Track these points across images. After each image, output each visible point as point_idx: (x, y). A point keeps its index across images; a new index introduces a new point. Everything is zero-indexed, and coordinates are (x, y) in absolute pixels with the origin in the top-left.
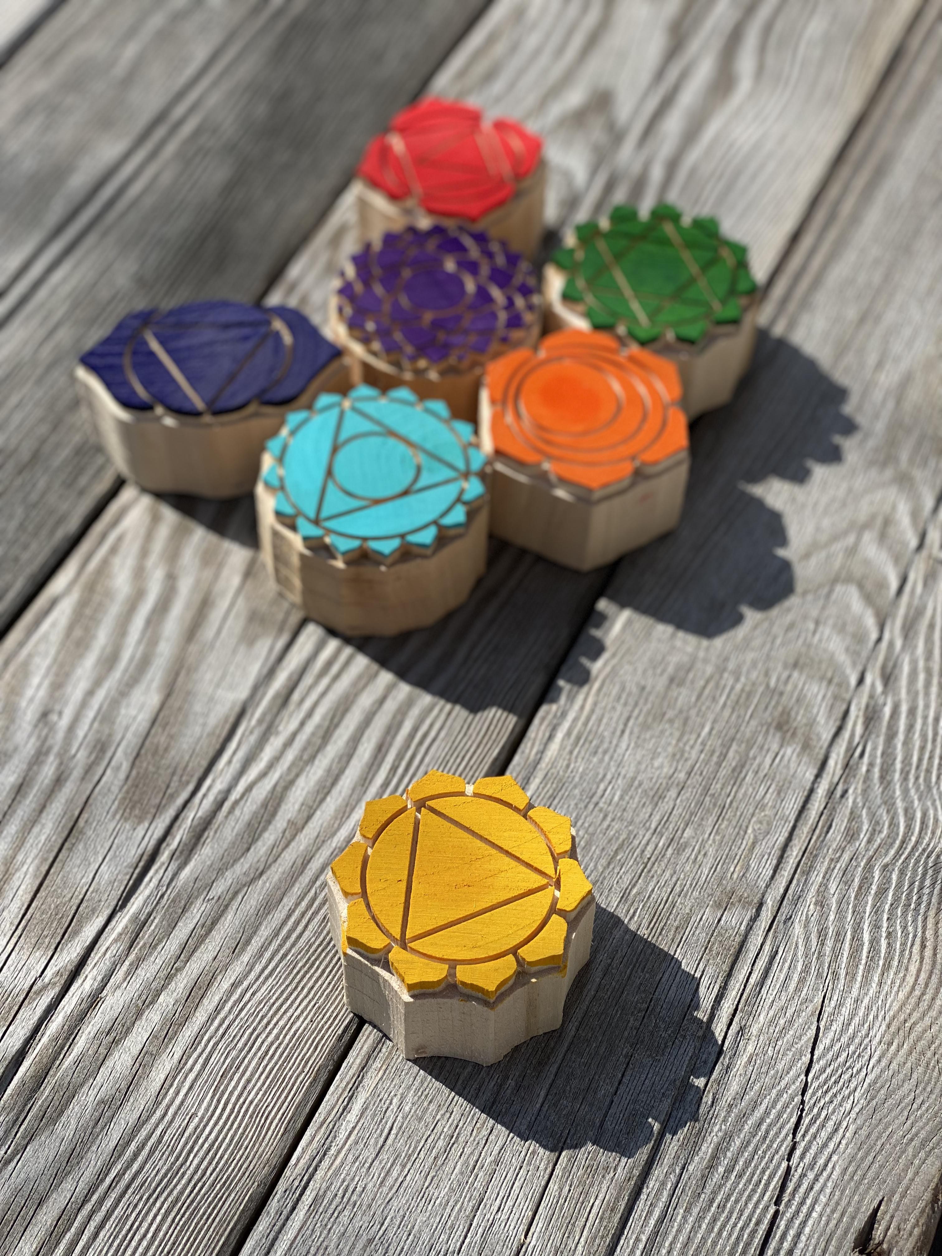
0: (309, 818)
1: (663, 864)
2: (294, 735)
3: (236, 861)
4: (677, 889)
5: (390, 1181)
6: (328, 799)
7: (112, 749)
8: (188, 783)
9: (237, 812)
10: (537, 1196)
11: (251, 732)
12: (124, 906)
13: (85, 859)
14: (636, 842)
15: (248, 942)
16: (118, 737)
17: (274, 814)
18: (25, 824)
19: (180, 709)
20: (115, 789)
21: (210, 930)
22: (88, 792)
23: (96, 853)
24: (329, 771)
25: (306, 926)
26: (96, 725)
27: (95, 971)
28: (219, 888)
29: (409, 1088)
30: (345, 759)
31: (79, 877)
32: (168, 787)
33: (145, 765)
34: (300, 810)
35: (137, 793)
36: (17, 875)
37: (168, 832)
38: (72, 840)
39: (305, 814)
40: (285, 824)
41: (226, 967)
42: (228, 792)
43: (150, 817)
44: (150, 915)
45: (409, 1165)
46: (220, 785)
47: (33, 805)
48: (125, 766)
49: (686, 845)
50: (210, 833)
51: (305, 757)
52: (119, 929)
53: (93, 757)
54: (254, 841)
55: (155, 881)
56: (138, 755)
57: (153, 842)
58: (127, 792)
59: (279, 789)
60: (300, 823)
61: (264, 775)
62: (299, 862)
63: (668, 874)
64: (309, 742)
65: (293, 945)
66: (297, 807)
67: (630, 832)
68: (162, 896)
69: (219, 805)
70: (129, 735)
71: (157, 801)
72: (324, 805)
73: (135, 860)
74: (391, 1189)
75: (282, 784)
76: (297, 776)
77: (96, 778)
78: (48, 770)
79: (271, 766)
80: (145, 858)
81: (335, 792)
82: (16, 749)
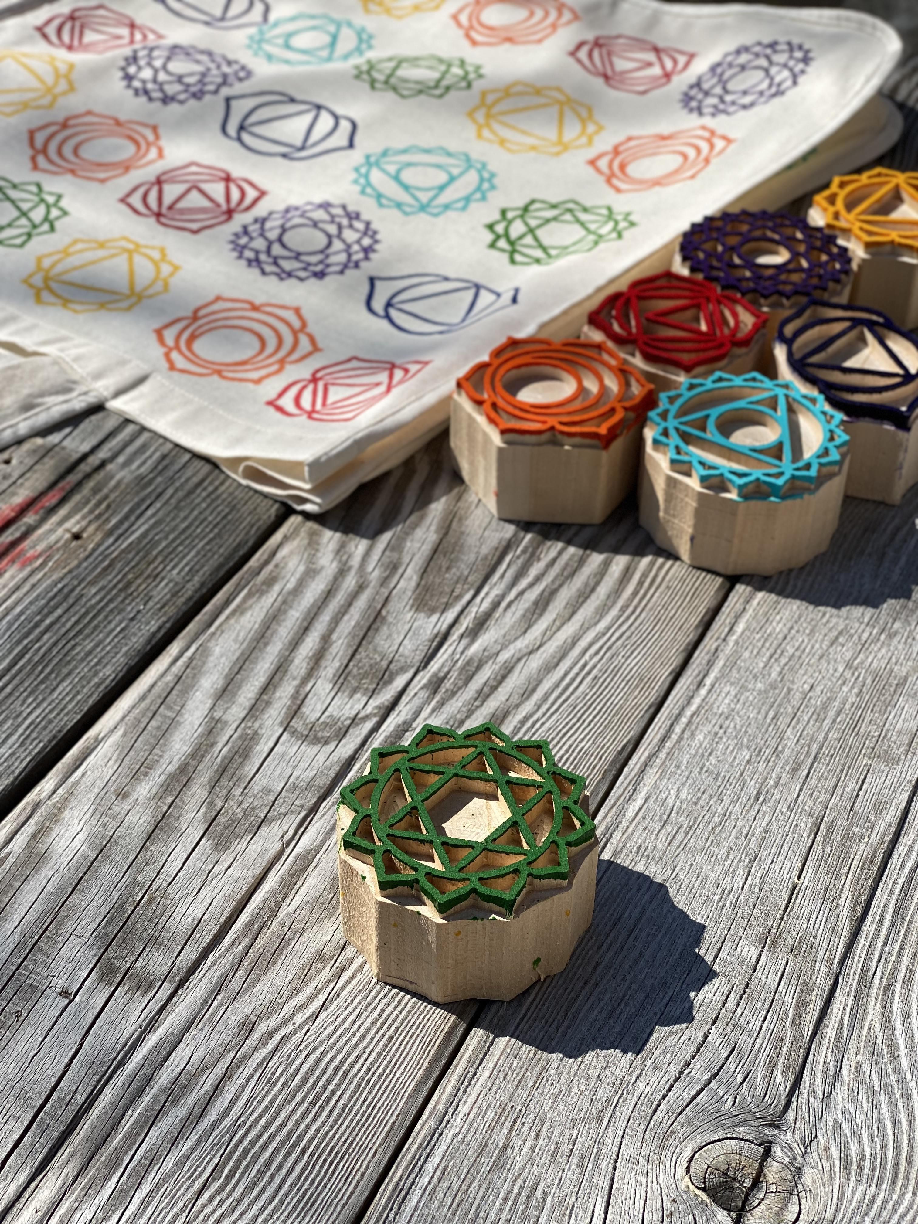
0: (573, 613)
1: (879, 645)
2: (554, 561)
3: (516, 639)
4: (894, 660)
5: (676, 843)
6: (589, 601)
7: (403, 567)
8: (469, 589)
9: (513, 608)
10: (804, 853)
11: (518, 557)
12: (425, 667)
13: (390, 636)
14: (853, 631)
15: (534, 690)
16: (406, 560)
17: (544, 610)
18: (337, 614)
19: (456, 543)
20: (409, 593)
21: (500, 683)
22: (386, 594)
23: (399, 633)
24: (586, 584)
25: (581, 683)
26: (387, 553)
27: (408, 707)
28: (504, 656)
29: (683, 784)
30: (598, 577)
31: (386, 646)
32: (453, 591)
33: (431, 577)
34: (565, 607)
35: (428, 595)
36: (335, 645)
37: (456, 621)
38: (378, 623)
39: (571, 610)
40: (554, 616)
41: (517, 706)
42: (503, 596)
43: (440, 610)
44: (448, 672)
45: (691, 833)
46: (497, 591)
47: (342, 602)
48: (415, 578)
49: (896, 633)
50: (491, 622)
51: (565, 574)
52: (424, 681)
53: (387, 573)
54: (529, 627)
55: (450, 651)
56: (425, 571)
57: (445, 626)
58: (420, 594)
59: (546, 594)
60: (567, 616)
61: (531, 585)
62: (570, 640)
63: (883, 651)
64: (567, 565)
65: (572, 693)
66: (563, 604)
67: (846, 626)
68: (457, 661)
69: (496, 605)
70: (416, 558)
71: (445, 600)
72: (585, 605)
73: (432, 636)
74: (678, 847)
75: (548, 590)
76: (561, 586)
77: (392, 585)
78: (350, 582)
79: (538, 579)
80: (440, 636)
81: (593, 597)
82: (322, 568)
